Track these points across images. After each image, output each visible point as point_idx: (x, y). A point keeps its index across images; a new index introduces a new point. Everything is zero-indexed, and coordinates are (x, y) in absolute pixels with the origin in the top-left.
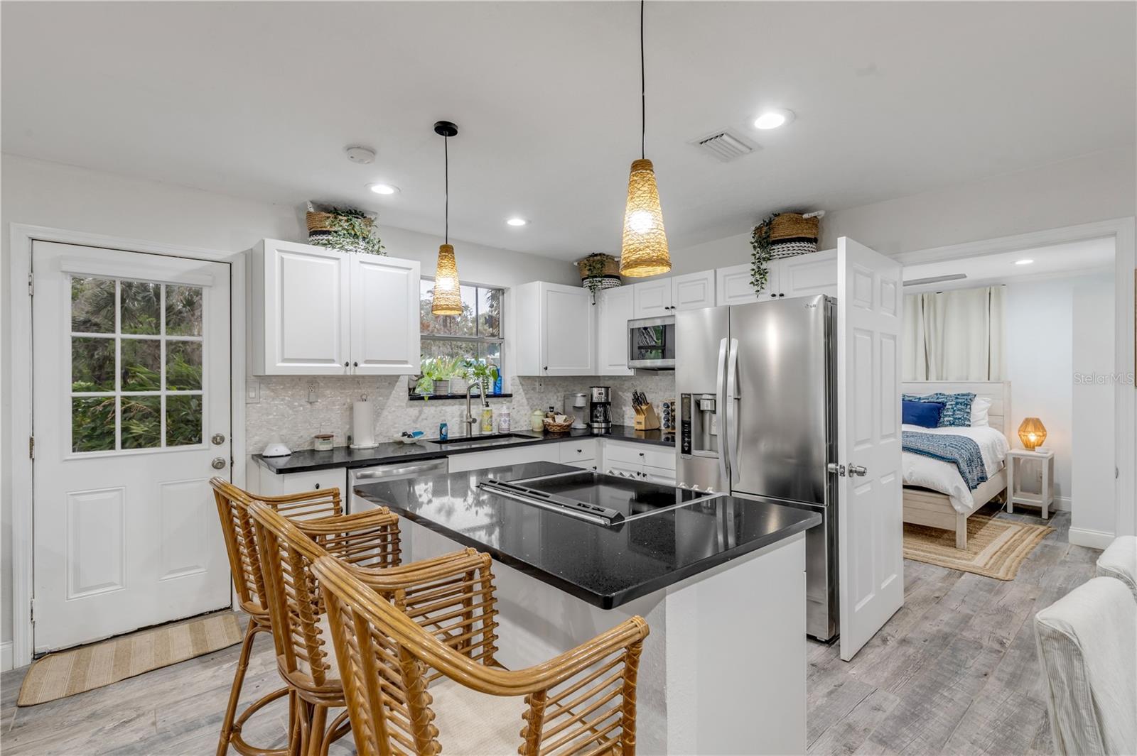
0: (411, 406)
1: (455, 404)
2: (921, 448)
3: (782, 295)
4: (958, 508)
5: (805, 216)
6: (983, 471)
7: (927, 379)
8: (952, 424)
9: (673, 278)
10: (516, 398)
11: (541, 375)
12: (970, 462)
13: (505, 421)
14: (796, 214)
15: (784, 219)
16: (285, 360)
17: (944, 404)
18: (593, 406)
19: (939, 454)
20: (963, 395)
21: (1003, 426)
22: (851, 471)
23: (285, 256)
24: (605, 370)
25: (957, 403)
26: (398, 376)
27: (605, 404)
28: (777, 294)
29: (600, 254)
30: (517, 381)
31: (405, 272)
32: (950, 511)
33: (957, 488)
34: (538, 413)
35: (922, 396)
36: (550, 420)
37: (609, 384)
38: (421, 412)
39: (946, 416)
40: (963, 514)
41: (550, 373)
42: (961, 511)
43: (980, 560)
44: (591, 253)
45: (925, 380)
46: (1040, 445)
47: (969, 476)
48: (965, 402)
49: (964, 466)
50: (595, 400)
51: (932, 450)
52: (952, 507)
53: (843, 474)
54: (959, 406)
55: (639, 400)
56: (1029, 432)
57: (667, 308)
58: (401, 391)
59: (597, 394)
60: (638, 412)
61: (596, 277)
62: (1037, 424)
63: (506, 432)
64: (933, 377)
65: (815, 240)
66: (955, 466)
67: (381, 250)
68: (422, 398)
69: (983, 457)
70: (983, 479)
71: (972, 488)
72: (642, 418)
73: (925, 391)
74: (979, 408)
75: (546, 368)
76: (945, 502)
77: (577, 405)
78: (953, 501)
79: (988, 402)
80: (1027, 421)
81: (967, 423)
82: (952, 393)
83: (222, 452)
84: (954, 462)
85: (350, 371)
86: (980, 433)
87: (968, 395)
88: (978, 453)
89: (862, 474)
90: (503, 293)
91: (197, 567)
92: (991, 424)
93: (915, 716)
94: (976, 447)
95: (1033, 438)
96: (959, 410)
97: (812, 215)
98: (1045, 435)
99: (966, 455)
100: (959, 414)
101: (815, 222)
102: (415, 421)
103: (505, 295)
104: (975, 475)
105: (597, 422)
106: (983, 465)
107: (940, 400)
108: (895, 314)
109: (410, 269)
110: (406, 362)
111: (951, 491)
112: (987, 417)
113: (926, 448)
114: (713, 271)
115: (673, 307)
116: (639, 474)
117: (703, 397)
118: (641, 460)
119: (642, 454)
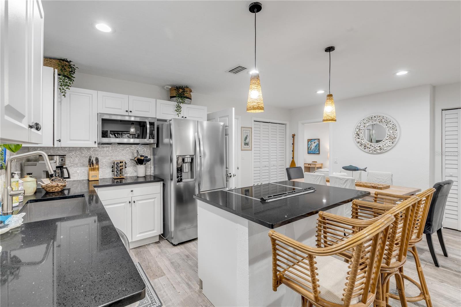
3: (186, 117)
9: (130, 96)
50: (58, 164)
114: (155, 99)
115: (131, 112)
116: (130, 202)
117: (186, 157)
118: (131, 194)
119: (132, 191)
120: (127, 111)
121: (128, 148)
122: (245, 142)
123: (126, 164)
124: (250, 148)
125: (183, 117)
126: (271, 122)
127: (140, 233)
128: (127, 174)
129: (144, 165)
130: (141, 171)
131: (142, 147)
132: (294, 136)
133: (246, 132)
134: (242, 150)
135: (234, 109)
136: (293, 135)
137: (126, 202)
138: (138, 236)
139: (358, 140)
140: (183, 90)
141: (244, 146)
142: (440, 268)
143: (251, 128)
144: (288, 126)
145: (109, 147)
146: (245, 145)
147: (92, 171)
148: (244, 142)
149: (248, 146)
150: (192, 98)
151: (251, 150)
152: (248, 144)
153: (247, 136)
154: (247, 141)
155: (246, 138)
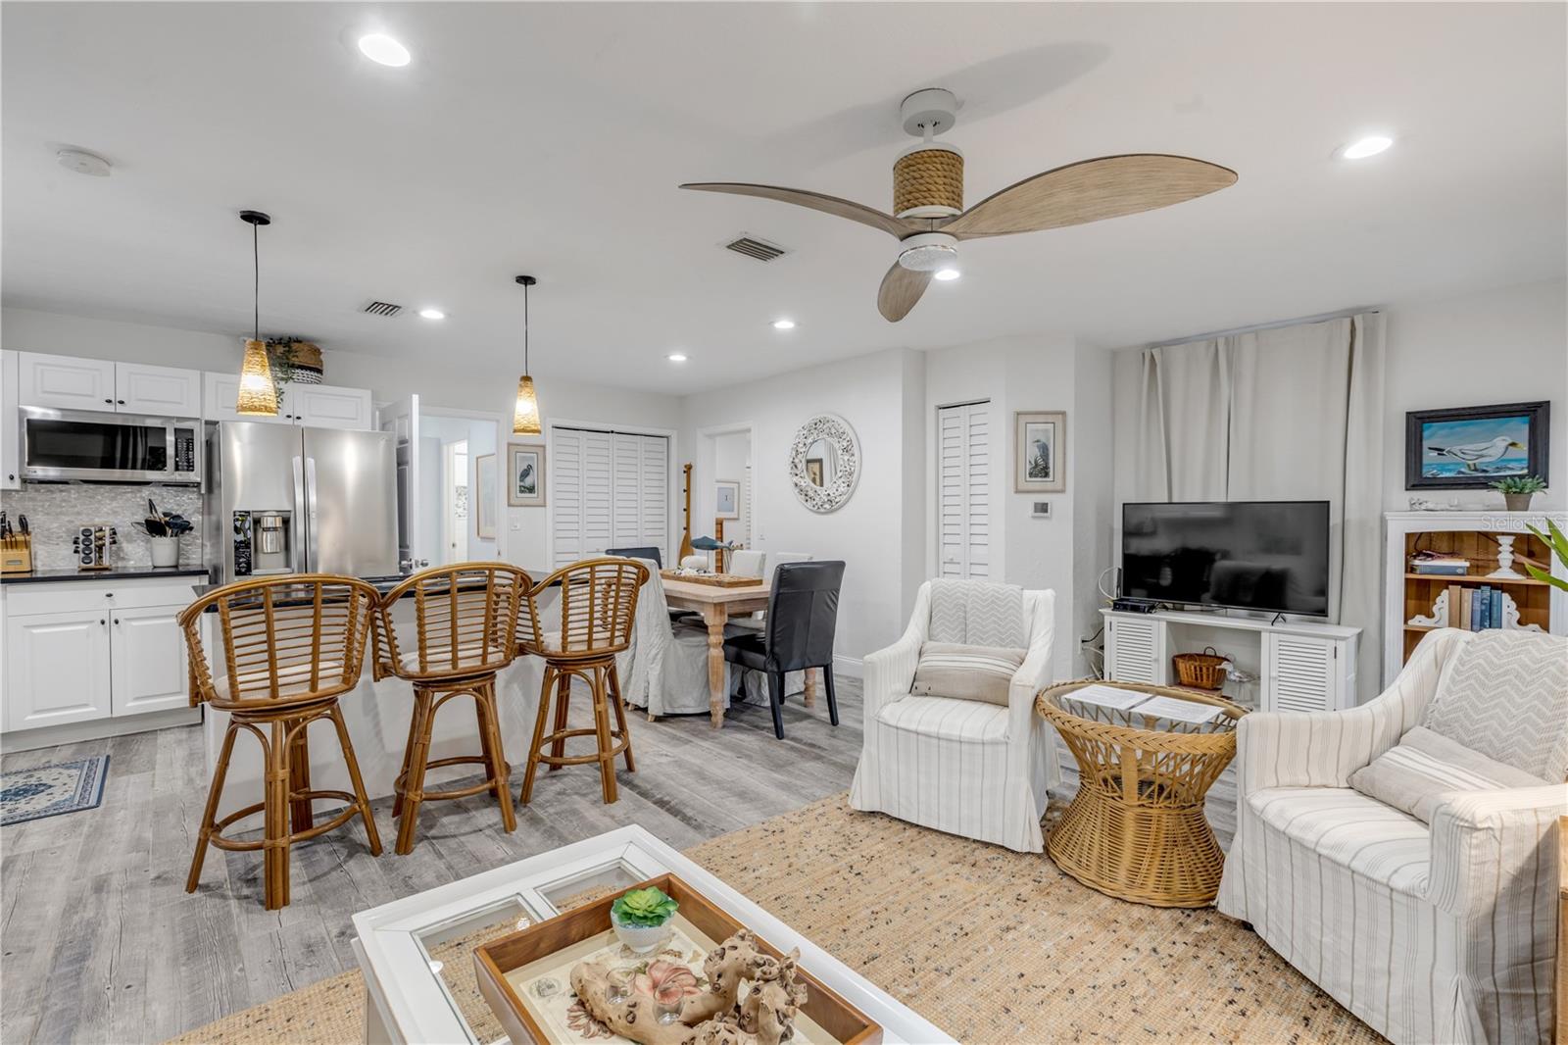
3: (299, 418)
9: (118, 363)
28: (293, 416)
65: (321, 372)
114: (199, 372)
115: (121, 402)
116: (103, 622)
117: (266, 514)
118: (107, 603)
119: (110, 595)
120: (109, 401)
121: (129, 495)
122: (522, 484)
123: (115, 533)
124: (540, 501)
125: (289, 416)
126: (615, 430)
127: (137, 699)
128: (129, 560)
129: (172, 536)
130: (164, 549)
131: (176, 491)
132: (688, 469)
133: (524, 458)
134: (509, 505)
135: (415, 398)
136: (686, 466)
137: (91, 622)
138: (130, 704)
139: (795, 479)
140: (287, 349)
141: (519, 495)
142: (784, 741)
143: (544, 447)
144: (674, 441)
145: (70, 492)
146: (521, 492)
147: (7, 548)
148: (518, 483)
149: (535, 495)
150: (325, 369)
151: (545, 506)
152: (531, 490)
153: (530, 467)
154: (528, 481)
155: (525, 474)
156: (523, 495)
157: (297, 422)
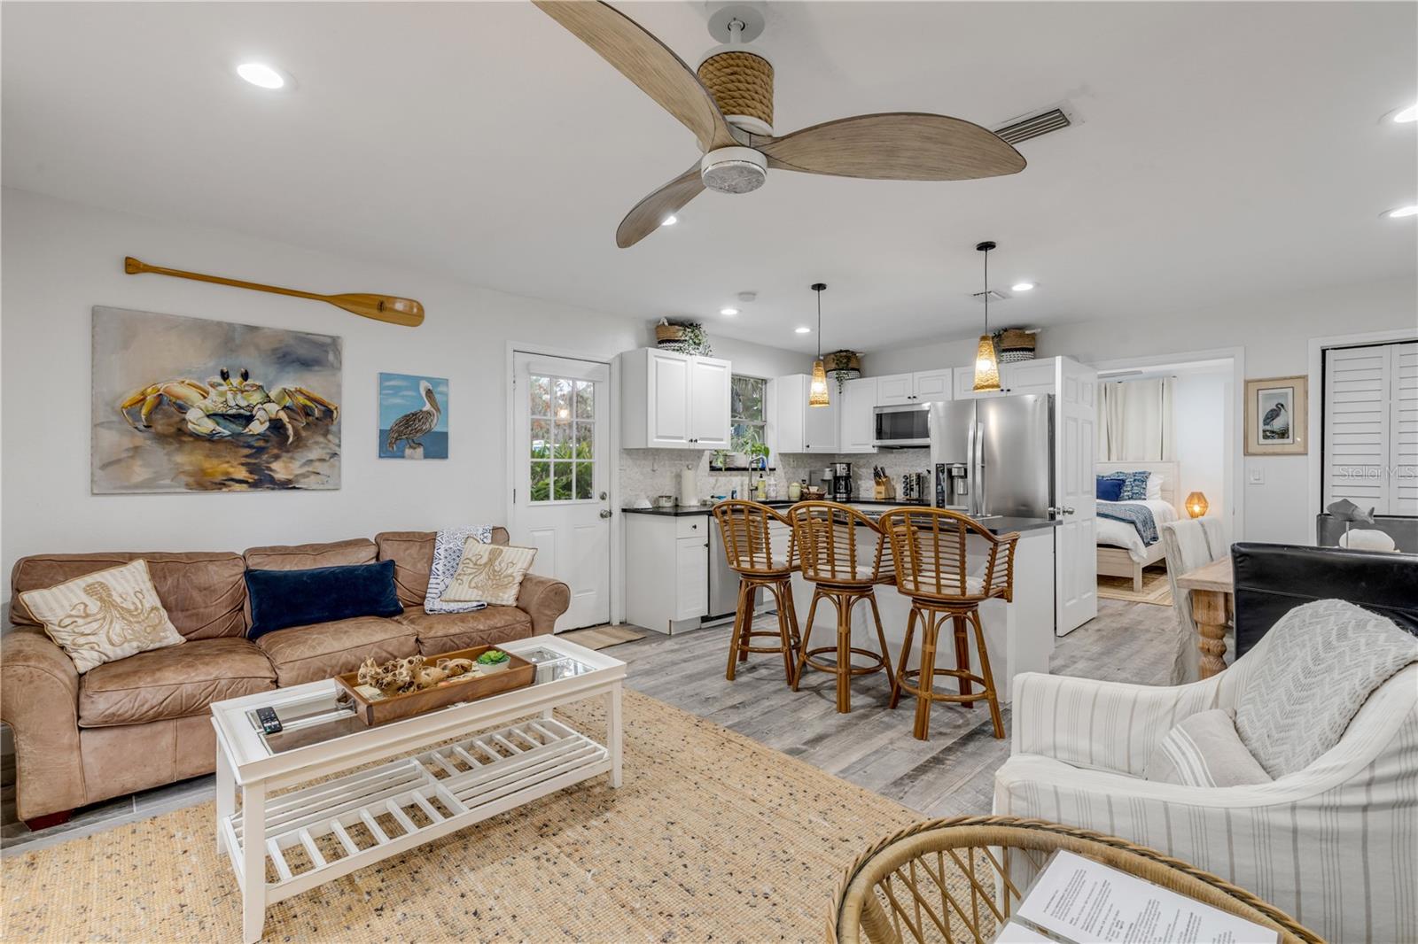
0: (712, 476)
1: (737, 476)
2: (1107, 512)
3: (1009, 390)
4: (1135, 558)
5: (1027, 332)
6: (1155, 532)
7: (1109, 459)
8: (1130, 498)
9: (915, 373)
10: (778, 471)
11: (804, 452)
12: (1145, 523)
13: (774, 490)
14: (1019, 329)
15: (1011, 333)
16: (658, 437)
17: (1124, 481)
18: (837, 478)
19: (1120, 517)
20: (1140, 473)
21: (1173, 499)
22: (1064, 512)
23: (659, 360)
24: (847, 448)
25: (1135, 480)
26: (704, 451)
27: (848, 478)
28: (1005, 389)
29: (846, 351)
30: (778, 457)
31: (722, 370)
32: (1128, 562)
33: (1135, 543)
34: (795, 484)
35: (1105, 475)
36: (805, 490)
37: (851, 461)
38: (717, 481)
39: (1126, 491)
40: (1139, 564)
41: (810, 451)
42: (1138, 561)
43: (1151, 597)
44: (839, 349)
45: (1107, 461)
46: (1203, 515)
47: (1144, 535)
48: (1142, 479)
49: (1140, 526)
50: (838, 475)
51: (1115, 514)
52: (1130, 558)
53: (1059, 513)
54: (1137, 483)
55: (878, 475)
56: (1194, 504)
57: (909, 398)
58: (704, 463)
59: (841, 470)
60: (878, 483)
61: (843, 369)
62: (1198, 497)
63: (774, 499)
64: (1114, 458)
65: (1032, 350)
66: (1133, 526)
67: (710, 353)
68: (720, 469)
69: (1155, 520)
70: (1155, 539)
71: (1147, 544)
72: (882, 489)
73: (1109, 470)
74: (1153, 484)
75: (808, 446)
76: (1126, 555)
77: (825, 478)
78: (1131, 554)
79: (1161, 479)
80: (1193, 495)
81: (1143, 497)
82: (1131, 471)
83: (604, 506)
84: (1132, 522)
85: (693, 446)
86: (1154, 503)
87: (1144, 473)
88: (1151, 517)
89: (1071, 513)
90: (766, 383)
91: (591, 590)
92: (1163, 498)
93: (1109, 653)
94: (1150, 512)
95: (1197, 509)
96: (1137, 486)
97: (1033, 331)
98: (1207, 507)
99: (1142, 518)
100: (1136, 490)
101: (1033, 336)
102: (713, 488)
103: (768, 385)
104: (1148, 534)
105: (840, 493)
106: (1155, 528)
107: (1121, 478)
108: (1091, 406)
109: (724, 367)
110: (722, 440)
111: (1130, 546)
112: (1160, 492)
113: (1110, 513)
114: (951, 369)
115: (916, 396)
117: (954, 466)
122: (1268, 428)
123: (919, 478)
133: (1270, 397)
134: (1247, 455)
141: (1262, 441)
143: (1305, 378)
146: (1266, 437)
149: (1288, 441)
151: (1307, 454)
152: (1283, 434)
153: (1280, 406)
154: (1277, 424)
155: (1272, 415)
156: (1269, 441)
157: (1009, 394)
